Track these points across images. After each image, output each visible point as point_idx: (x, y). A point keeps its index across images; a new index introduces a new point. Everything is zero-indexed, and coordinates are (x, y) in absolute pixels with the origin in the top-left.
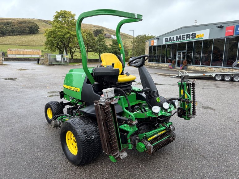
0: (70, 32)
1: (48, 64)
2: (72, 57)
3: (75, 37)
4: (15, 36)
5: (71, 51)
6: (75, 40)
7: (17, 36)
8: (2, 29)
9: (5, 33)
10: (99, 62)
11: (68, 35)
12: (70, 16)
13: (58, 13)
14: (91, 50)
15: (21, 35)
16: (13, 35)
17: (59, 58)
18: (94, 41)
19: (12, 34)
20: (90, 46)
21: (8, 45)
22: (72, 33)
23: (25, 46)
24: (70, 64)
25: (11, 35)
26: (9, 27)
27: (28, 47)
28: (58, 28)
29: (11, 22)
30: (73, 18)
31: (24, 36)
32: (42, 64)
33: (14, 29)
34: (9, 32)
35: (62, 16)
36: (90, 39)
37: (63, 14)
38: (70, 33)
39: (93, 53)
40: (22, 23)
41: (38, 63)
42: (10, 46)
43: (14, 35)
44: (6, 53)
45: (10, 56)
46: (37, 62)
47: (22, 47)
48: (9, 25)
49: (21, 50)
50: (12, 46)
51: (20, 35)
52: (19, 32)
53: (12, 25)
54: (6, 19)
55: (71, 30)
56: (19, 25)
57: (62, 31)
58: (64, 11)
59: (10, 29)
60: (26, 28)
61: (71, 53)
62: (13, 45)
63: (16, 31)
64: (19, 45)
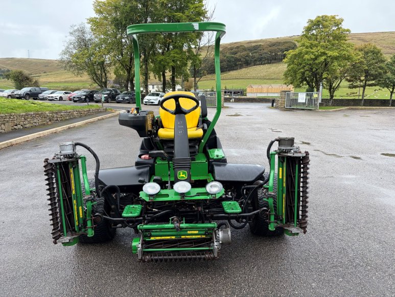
0: (327, 52)
1: (284, 107)
2: (332, 96)
3: (336, 59)
4: (262, 66)
5: (331, 86)
6: (334, 66)
7: (264, 66)
8: (247, 56)
9: (249, 62)
10: (388, 106)
11: (322, 59)
12: (331, 24)
13: (312, 21)
14: (373, 82)
15: (270, 63)
16: (259, 65)
17: (302, 98)
18: (382, 65)
19: (258, 63)
20: (372, 75)
21: (251, 80)
22: (330, 53)
23: (272, 79)
24: (320, 108)
25: (257, 65)
26: (256, 53)
27: (277, 80)
28: (307, 47)
29: (260, 45)
30: (338, 25)
31: (274, 65)
32: (277, 108)
33: (261, 55)
34: (256, 60)
35: (319, 25)
36: (374, 61)
37: (318, 21)
38: (326, 54)
39: (377, 87)
40: (274, 45)
41: (273, 105)
42: (253, 80)
43: (261, 64)
44: (246, 90)
45: (249, 96)
46: (271, 104)
47: (269, 81)
48: (256, 51)
49: (265, 87)
50: (255, 80)
51: (268, 63)
52: (268, 59)
53: (261, 50)
54: (255, 42)
55: (329, 49)
56: (270, 48)
57: (312, 53)
58: (322, 17)
59: (257, 55)
60: (278, 52)
61: (330, 90)
62: (257, 79)
63: (265, 58)
64: (265, 79)
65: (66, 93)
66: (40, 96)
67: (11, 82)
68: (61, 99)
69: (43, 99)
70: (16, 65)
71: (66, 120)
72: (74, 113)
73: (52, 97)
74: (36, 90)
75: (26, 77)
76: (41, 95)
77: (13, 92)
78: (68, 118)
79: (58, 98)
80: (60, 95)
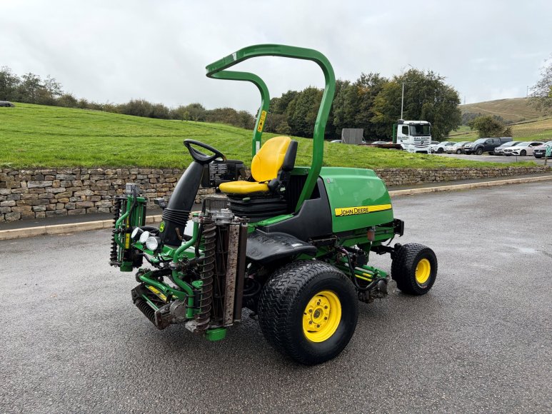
65: (533, 145)
66: (497, 150)
67: (475, 133)
68: (524, 153)
69: (500, 154)
70: (506, 109)
71: (454, 180)
72: (470, 172)
73: (510, 151)
74: (493, 142)
75: (495, 125)
76: (498, 148)
77: (463, 146)
78: (455, 178)
79: (519, 152)
80: (522, 148)
